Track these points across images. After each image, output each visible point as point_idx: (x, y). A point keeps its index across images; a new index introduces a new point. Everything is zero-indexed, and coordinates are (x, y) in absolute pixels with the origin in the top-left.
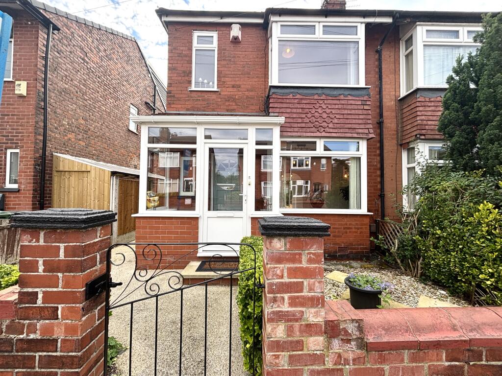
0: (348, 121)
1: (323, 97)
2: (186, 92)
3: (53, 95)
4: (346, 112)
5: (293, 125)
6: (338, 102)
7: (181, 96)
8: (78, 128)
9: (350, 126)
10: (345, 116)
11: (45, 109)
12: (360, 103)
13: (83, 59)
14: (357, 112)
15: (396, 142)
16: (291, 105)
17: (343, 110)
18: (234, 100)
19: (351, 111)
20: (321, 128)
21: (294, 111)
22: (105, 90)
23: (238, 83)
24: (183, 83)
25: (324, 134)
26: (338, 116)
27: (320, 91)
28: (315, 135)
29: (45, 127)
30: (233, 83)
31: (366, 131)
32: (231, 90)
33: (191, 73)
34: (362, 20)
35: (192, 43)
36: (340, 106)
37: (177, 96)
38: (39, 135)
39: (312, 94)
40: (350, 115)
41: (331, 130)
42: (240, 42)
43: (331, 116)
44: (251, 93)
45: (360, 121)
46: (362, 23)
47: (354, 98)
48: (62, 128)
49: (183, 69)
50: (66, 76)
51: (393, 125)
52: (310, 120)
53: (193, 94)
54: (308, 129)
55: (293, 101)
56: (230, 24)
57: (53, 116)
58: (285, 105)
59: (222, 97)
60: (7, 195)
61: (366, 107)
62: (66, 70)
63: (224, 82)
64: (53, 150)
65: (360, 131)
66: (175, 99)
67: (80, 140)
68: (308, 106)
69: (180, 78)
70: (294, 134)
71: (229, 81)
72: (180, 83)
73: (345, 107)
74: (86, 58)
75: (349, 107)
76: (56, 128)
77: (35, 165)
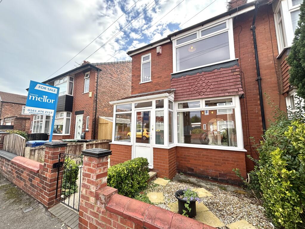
0: (221, 85)
1: (203, 73)
2: (139, 85)
3: (99, 94)
4: (219, 79)
5: (184, 94)
6: (213, 74)
7: (137, 87)
8: (108, 105)
9: (223, 88)
10: (219, 82)
11: (96, 101)
12: (230, 71)
13: (110, 78)
14: (228, 78)
15: (278, 92)
16: (182, 82)
17: (217, 79)
18: (159, 84)
19: (223, 78)
20: (202, 92)
21: (185, 85)
22: (120, 87)
23: (160, 75)
24: (137, 81)
25: (204, 96)
26: (213, 84)
27: (200, 71)
28: (197, 97)
29: (96, 107)
30: (158, 76)
31: (236, 90)
32: (157, 79)
33: (140, 75)
34: (229, 17)
35: (141, 62)
36: (215, 77)
37: (135, 87)
38: (94, 110)
39: (195, 73)
40: (223, 81)
41: (209, 93)
42: (161, 54)
43: (208, 84)
44: (167, 79)
45: (231, 84)
46: (229, 19)
47: (225, 69)
48: (102, 107)
49: (137, 75)
50: (104, 86)
51: (273, 79)
52: (194, 89)
53: (141, 85)
54: (193, 95)
55: (184, 80)
56: (156, 48)
57: (99, 102)
58: (179, 83)
59: (153, 84)
60: (86, 133)
61: (235, 73)
62: (104, 84)
63: (154, 76)
64: (99, 115)
65: (231, 91)
66: (135, 89)
67: (109, 110)
68: (193, 81)
69: (136, 79)
70: (184, 99)
71: (156, 75)
72: (136, 81)
73: (218, 76)
74: (112, 77)
75: (222, 76)
76: (100, 107)
77: (93, 122)
